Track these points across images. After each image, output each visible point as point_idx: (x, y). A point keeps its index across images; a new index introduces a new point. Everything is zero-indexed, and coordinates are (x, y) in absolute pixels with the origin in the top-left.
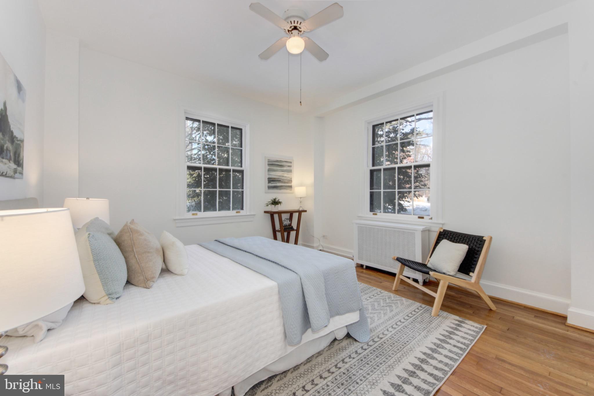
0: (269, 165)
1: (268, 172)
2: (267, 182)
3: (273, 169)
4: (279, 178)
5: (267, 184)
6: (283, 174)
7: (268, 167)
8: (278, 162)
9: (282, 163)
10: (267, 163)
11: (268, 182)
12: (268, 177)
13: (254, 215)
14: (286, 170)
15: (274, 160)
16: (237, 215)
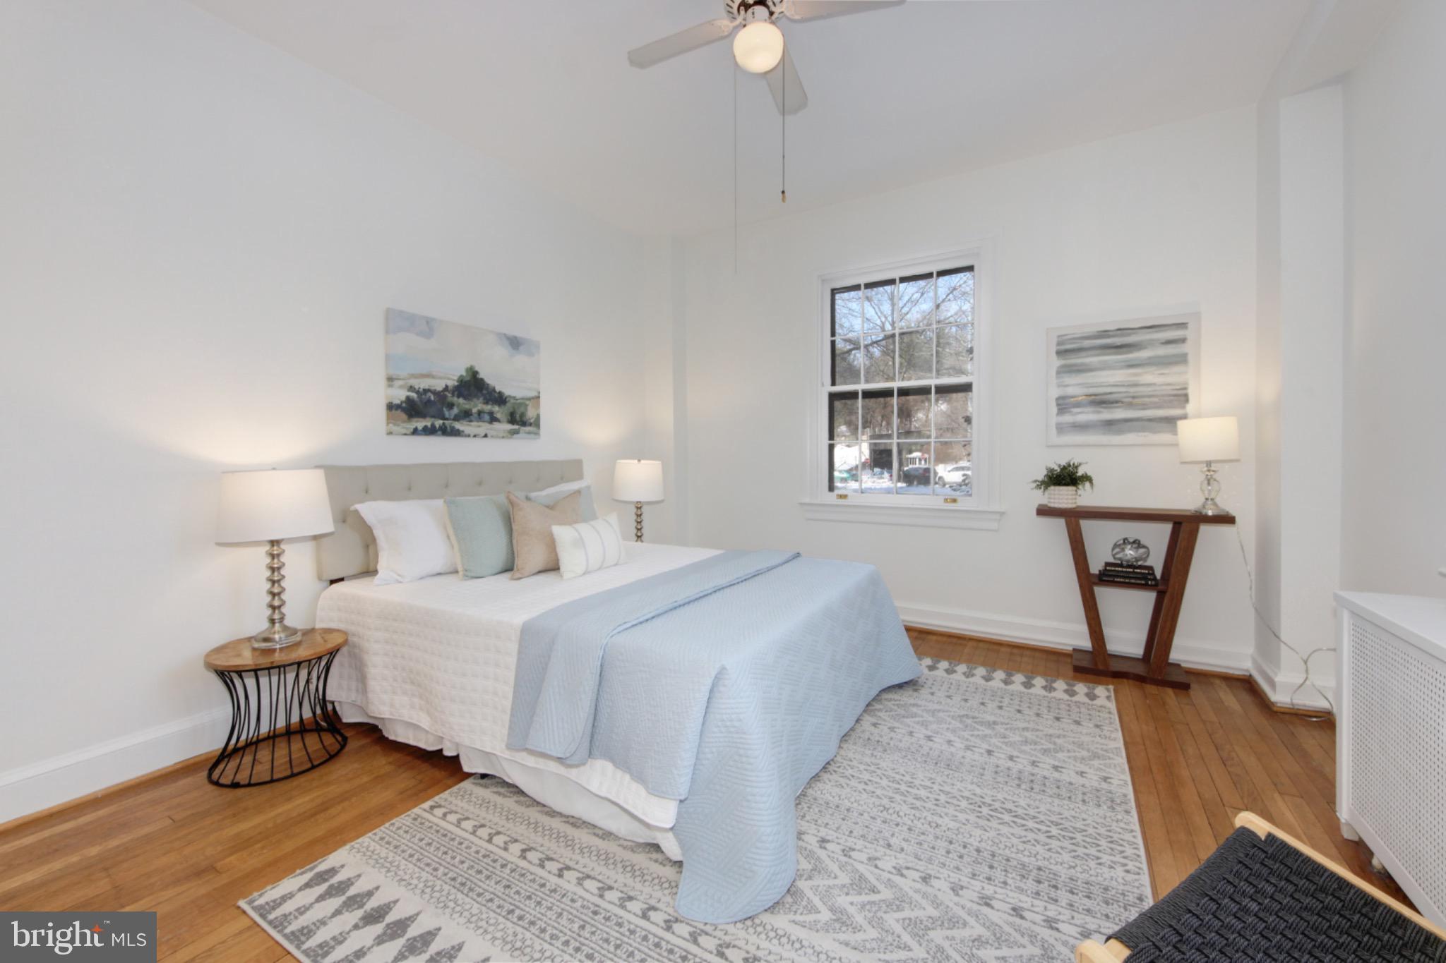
0: (1059, 353)
1: (1057, 378)
2: (1054, 410)
3: (1082, 364)
4: (1111, 393)
5: (1054, 419)
6: (1136, 375)
7: (1057, 362)
8: (1109, 337)
9: (1129, 335)
10: (1054, 349)
11: (1059, 409)
12: (1055, 393)
13: (1002, 514)
14: (1150, 358)
15: (1085, 335)
16: (945, 508)
